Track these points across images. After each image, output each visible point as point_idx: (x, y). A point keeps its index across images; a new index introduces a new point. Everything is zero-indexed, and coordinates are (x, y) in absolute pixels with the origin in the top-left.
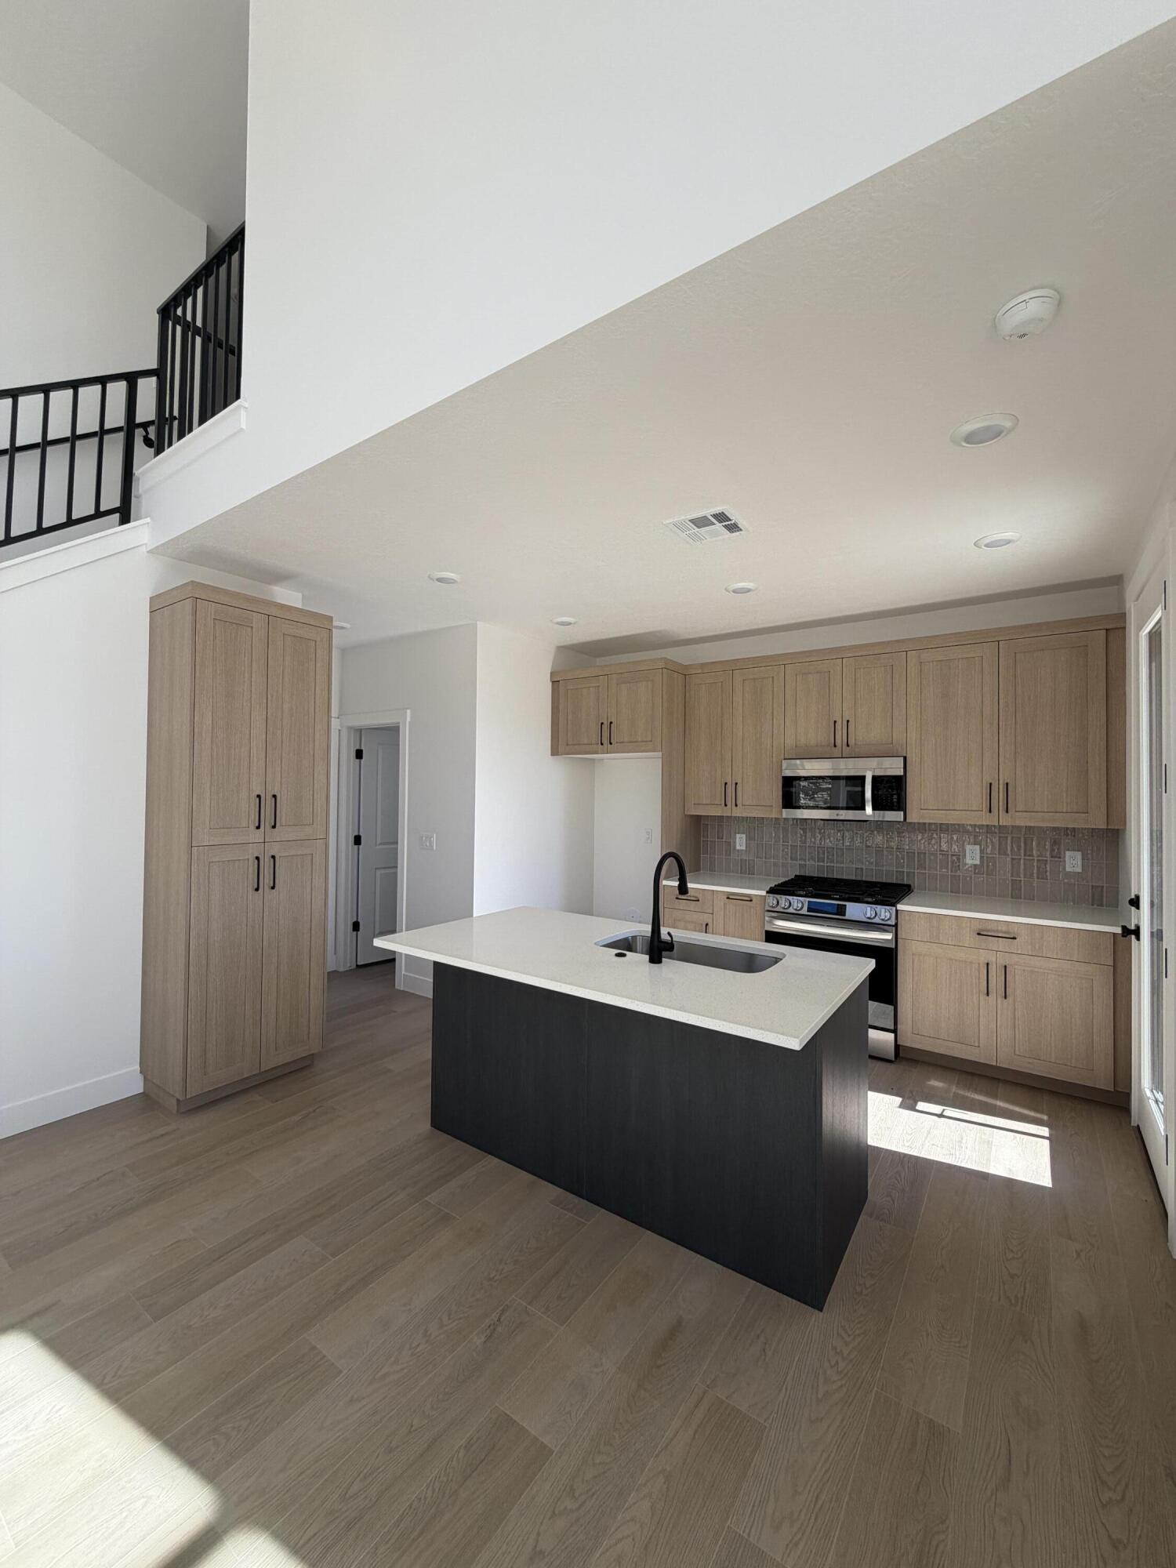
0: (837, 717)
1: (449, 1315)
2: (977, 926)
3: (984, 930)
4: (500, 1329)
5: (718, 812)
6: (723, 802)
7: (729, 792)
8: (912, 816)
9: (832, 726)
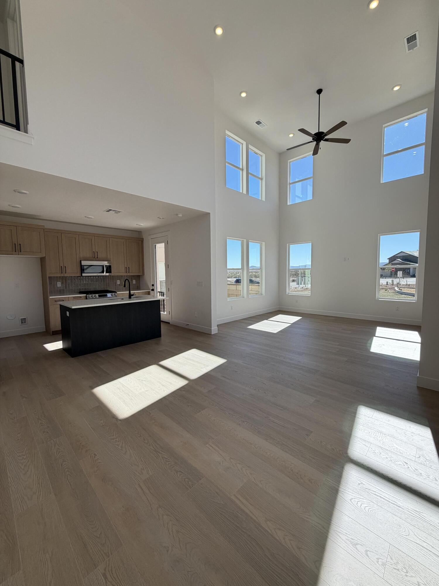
0: (94, 250)
5: (59, 275)
6: (61, 272)
7: (63, 269)
8: (112, 274)
9: (93, 253)
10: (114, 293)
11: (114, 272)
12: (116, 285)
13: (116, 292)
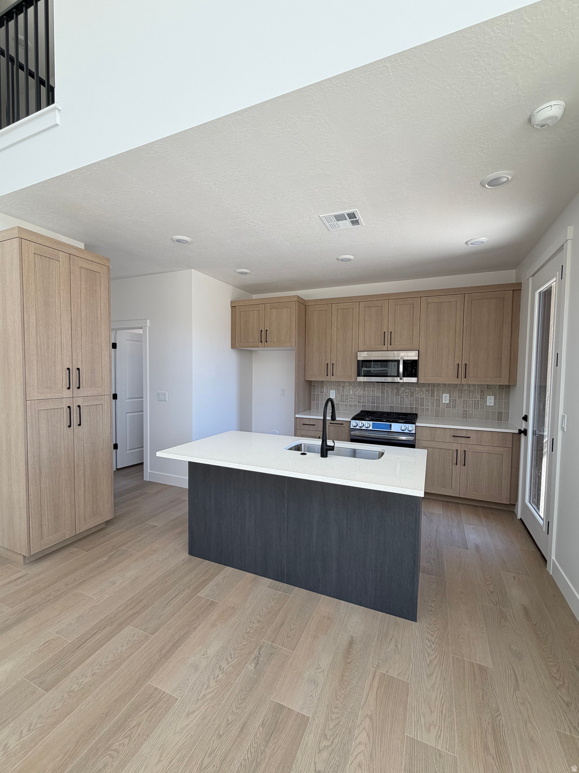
1: (231, 656)
2: (451, 432)
3: (456, 434)
4: (261, 659)
6: (326, 374)
7: (329, 368)
8: (420, 380)
11: (426, 375)
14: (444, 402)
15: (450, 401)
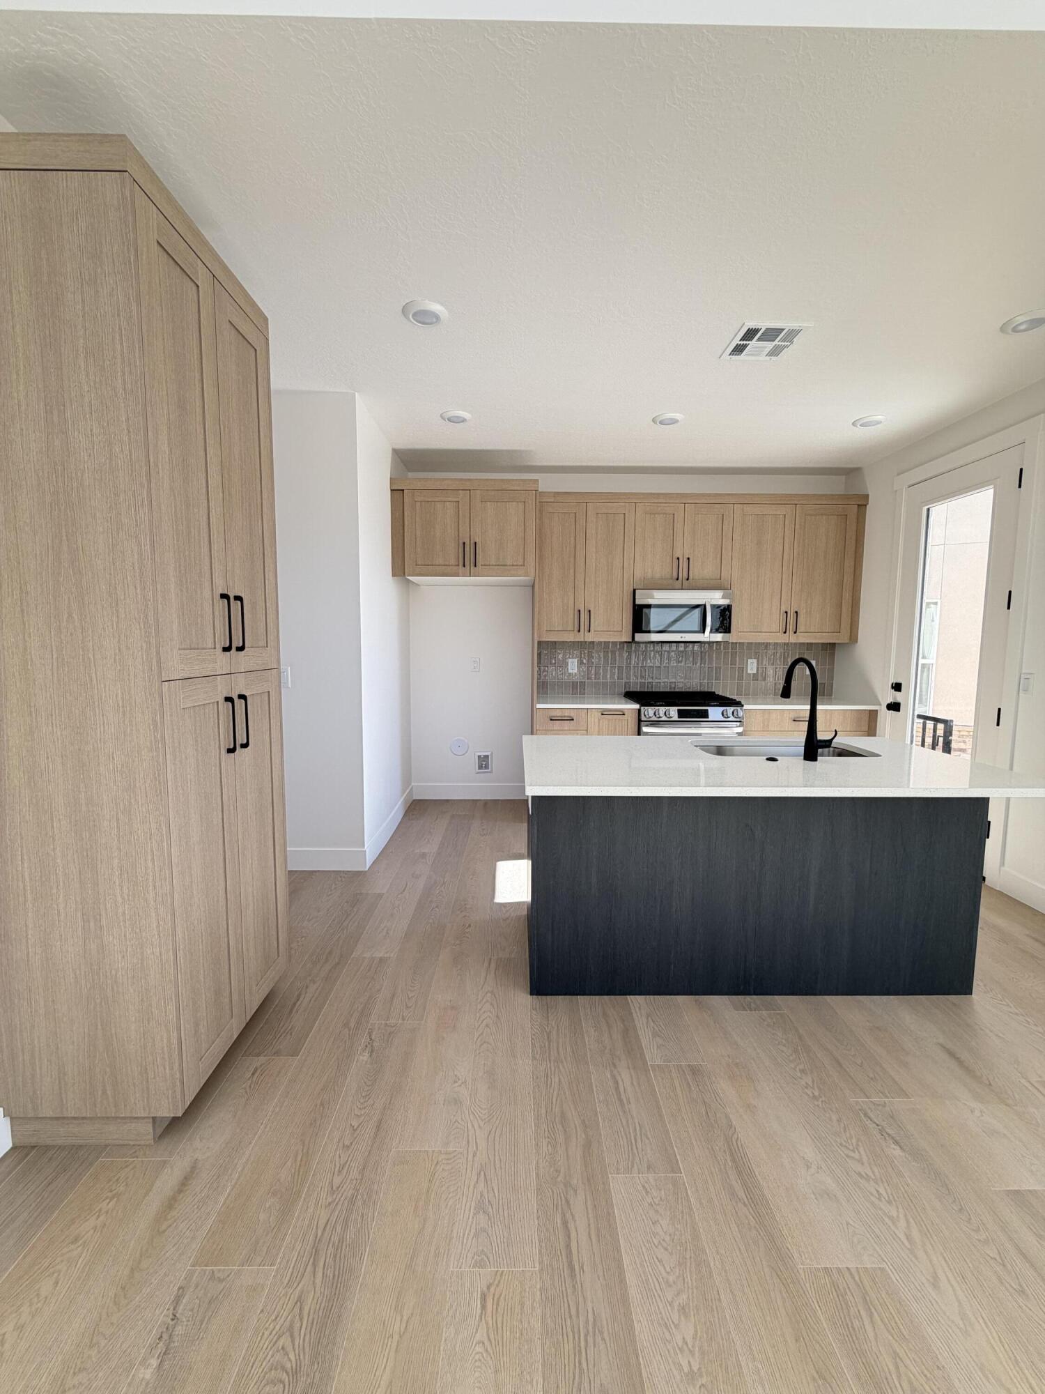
0: (678, 554)
2: (793, 715)
3: (798, 718)
5: (570, 637)
6: (576, 629)
7: (582, 618)
8: (733, 637)
9: (675, 562)
10: (732, 709)
11: (742, 629)
12: (740, 678)
13: (739, 704)
14: (749, 672)
15: (757, 670)
